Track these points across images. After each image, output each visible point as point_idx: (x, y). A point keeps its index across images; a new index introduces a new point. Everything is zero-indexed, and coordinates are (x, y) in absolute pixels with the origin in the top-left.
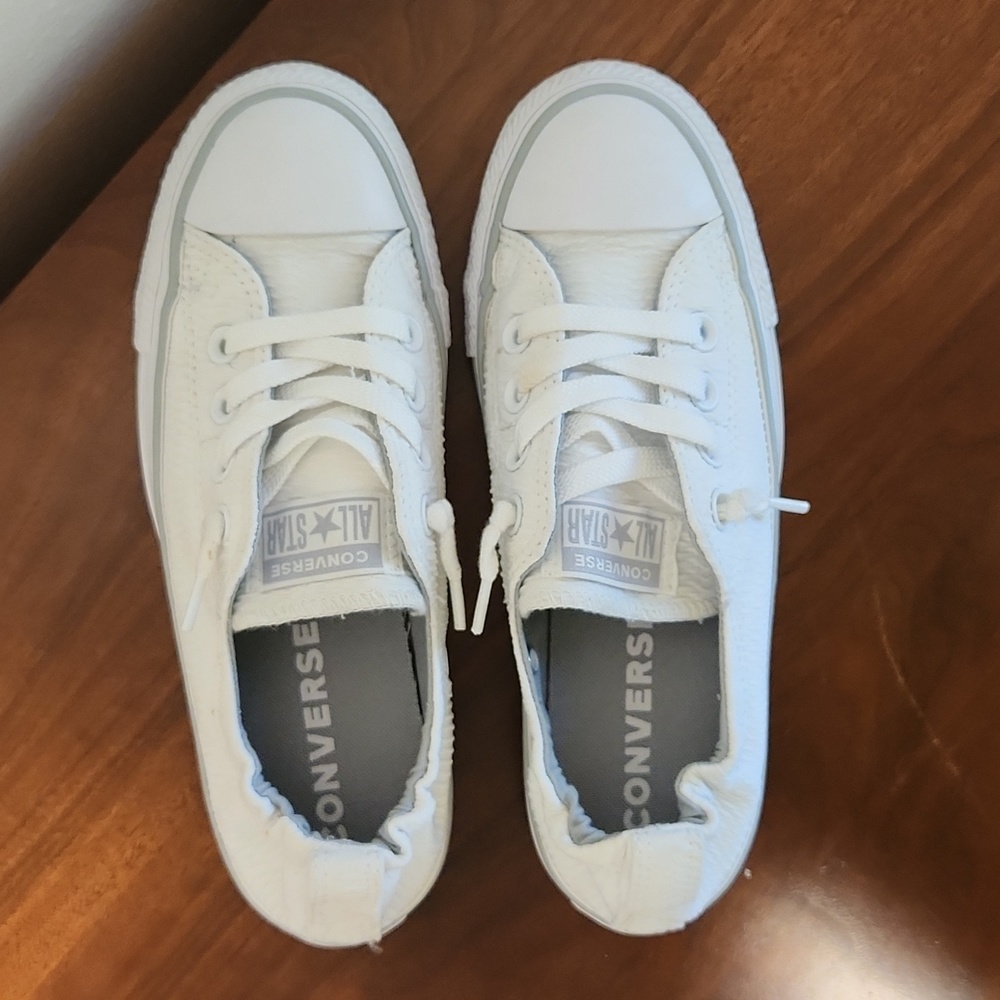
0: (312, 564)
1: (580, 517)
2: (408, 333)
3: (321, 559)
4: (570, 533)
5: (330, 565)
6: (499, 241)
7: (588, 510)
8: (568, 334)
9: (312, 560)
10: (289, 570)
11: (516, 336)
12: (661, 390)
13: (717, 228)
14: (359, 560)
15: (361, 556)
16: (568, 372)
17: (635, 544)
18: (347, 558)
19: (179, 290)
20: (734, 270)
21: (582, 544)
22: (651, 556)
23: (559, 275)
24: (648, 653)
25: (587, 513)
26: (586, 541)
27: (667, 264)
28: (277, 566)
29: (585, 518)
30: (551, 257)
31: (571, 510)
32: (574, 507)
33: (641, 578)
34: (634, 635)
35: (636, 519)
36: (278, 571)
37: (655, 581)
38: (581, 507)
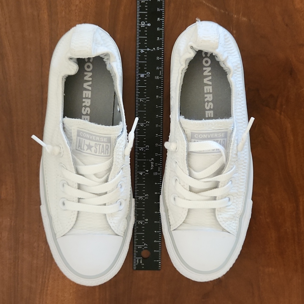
0: (212, 136)
1: (105, 152)
2: (176, 199)
3: (209, 137)
4: (108, 147)
5: (206, 135)
6: (124, 233)
7: (102, 154)
8: (105, 205)
9: (212, 137)
10: (219, 135)
11: (121, 204)
12: (77, 187)
13: (58, 235)
14: (198, 135)
15: (196, 136)
16: (106, 193)
17: (85, 143)
18: (201, 136)
19: (239, 217)
20: (54, 222)
21: (105, 144)
22: (80, 140)
23: (107, 222)
24: (84, 108)
25: (103, 153)
26: (103, 145)
27: (75, 225)
28: (222, 136)
29: (103, 152)
30: (110, 227)
31: (108, 154)
32: (107, 155)
33: (83, 133)
34: (88, 114)
35: (85, 151)
36: (222, 135)
37: (79, 132)
38: (105, 155)
